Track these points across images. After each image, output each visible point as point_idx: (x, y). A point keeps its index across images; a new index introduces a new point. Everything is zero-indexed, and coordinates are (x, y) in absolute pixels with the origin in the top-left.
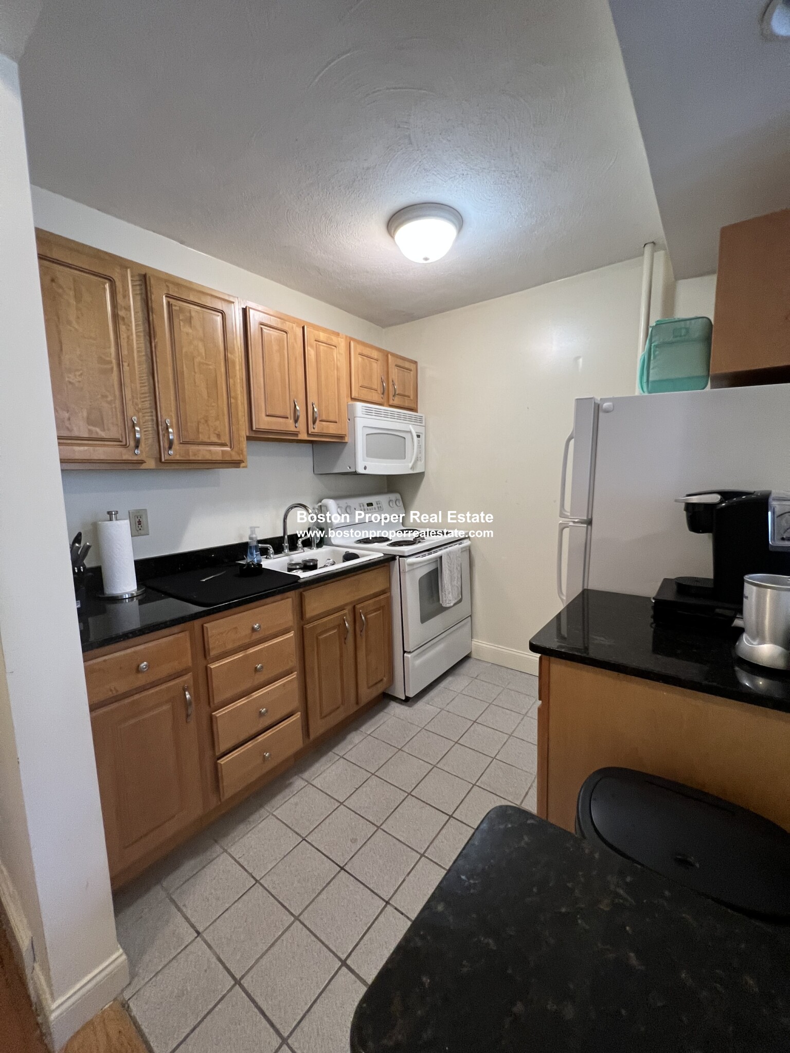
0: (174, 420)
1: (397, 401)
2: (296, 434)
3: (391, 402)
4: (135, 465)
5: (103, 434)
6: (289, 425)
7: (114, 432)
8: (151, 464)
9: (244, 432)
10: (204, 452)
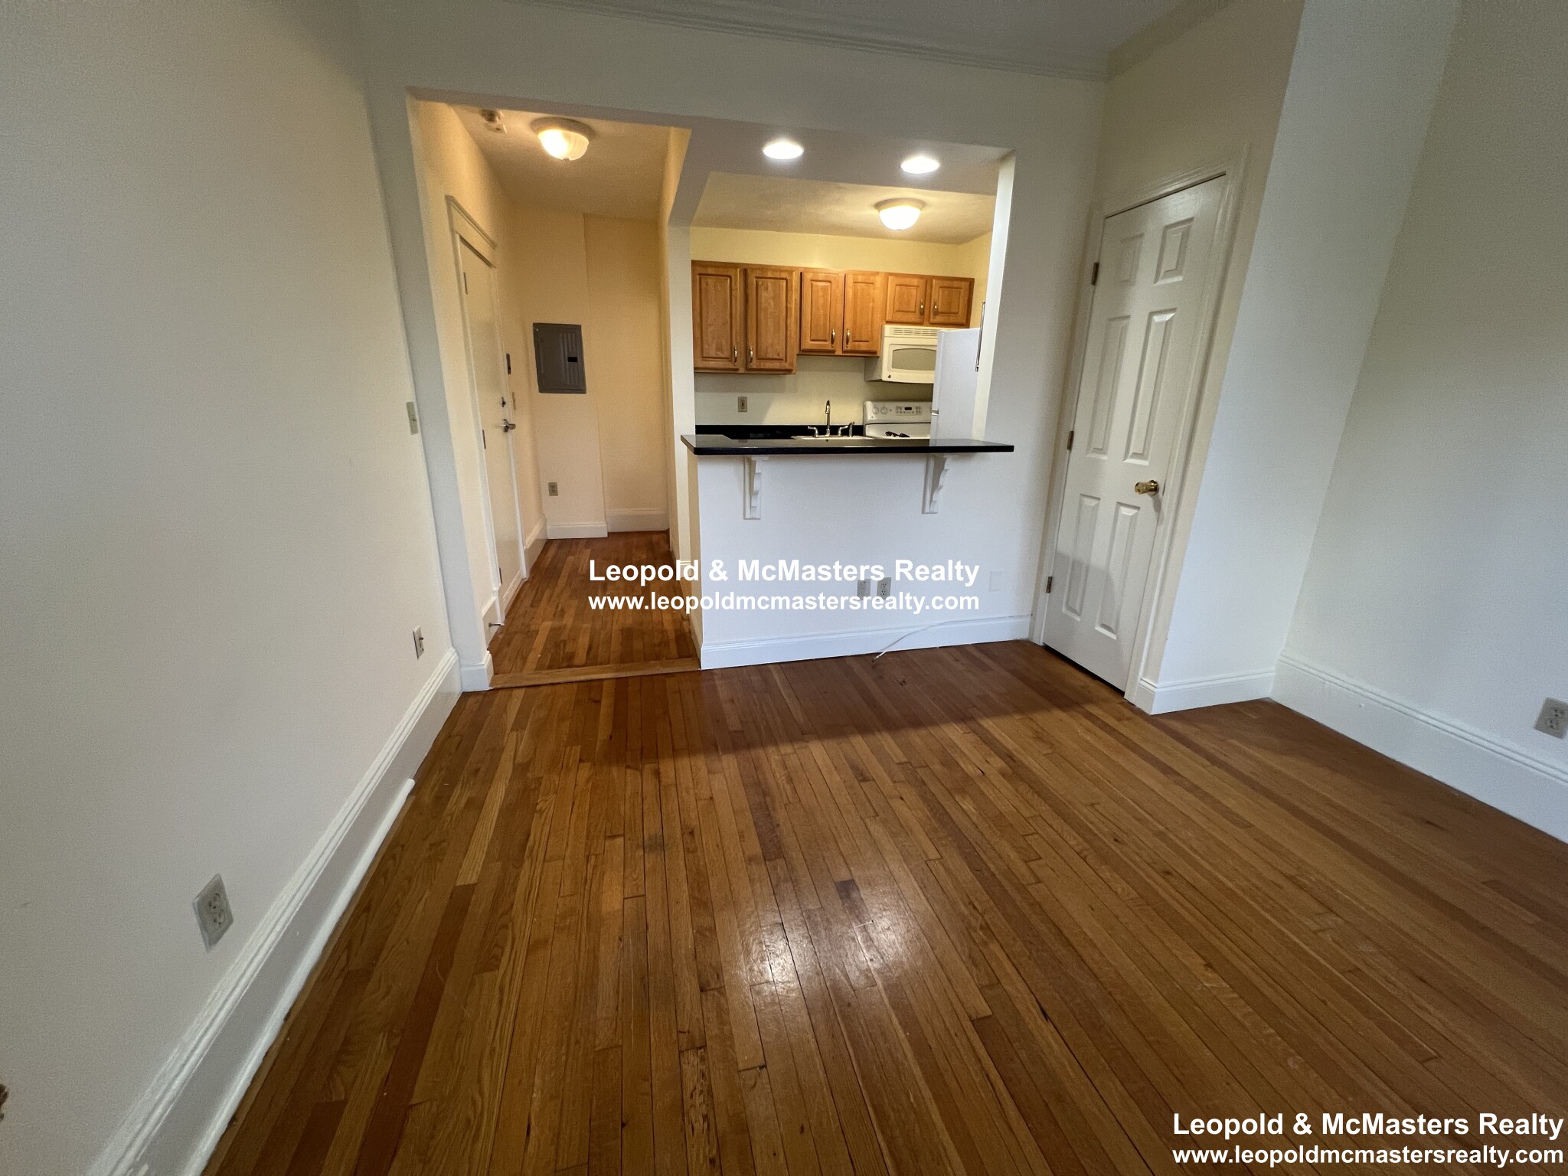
0: (755, 347)
1: (938, 319)
2: (834, 352)
3: (932, 320)
4: (734, 371)
5: (721, 355)
6: (827, 345)
7: (726, 354)
8: (742, 370)
9: (796, 351)
10: (769, 365)
